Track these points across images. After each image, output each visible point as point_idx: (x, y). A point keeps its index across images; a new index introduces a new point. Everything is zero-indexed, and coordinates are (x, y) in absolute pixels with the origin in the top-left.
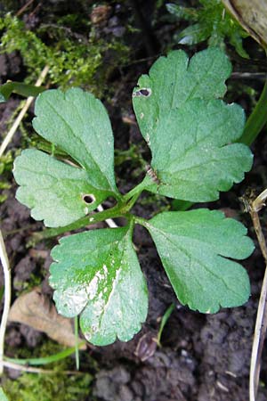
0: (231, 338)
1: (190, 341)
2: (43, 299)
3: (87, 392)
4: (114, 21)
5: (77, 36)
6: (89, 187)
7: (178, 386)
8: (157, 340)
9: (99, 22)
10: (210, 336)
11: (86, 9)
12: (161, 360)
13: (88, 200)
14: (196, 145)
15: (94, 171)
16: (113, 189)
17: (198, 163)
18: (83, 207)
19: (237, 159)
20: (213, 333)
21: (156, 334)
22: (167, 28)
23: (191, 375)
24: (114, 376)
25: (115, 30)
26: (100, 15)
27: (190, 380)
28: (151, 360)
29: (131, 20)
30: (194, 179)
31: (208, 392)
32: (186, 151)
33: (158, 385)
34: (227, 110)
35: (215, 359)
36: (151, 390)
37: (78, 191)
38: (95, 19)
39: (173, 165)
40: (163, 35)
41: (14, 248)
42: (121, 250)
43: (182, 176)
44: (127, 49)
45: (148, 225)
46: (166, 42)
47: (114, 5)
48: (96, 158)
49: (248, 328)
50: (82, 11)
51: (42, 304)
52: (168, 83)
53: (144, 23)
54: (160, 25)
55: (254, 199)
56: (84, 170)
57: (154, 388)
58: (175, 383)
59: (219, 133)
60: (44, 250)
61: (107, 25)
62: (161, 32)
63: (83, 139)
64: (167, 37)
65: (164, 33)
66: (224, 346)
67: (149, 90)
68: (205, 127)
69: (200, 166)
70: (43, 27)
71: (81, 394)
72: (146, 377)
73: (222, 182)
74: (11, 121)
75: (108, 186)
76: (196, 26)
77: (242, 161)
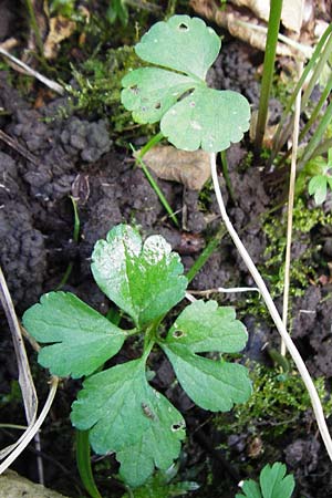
0: (16, 246)
1: (46, 208)
2: (190, 186)
3: (113, 118)
4: (241, 446)
5: (265, 422)
6: (183, 341)
7: (37, 166)
8: (75, 199)
9: (253, 439)
10: (33, 239)
11: (269, 446)
12: (63, 186)
13: (179, 334)
14: (119, 412)
15: (185, 355)
16: (164, 346)
17: (110, 400)
18: (180, 327)
19: (83, 418)
20: (33, 243)
21: (79, 206)
22: (195, 460)
23: (31, 182)
24: (96, 153)
25: (237, 439)
26: (254, 446)
27: (29, 177)
28: (71, 178)
29: (228, 453)
30: (108, 387)
31: (9, 174)
32: (124, 403)
33: (54, 157)
34: (108, 447)
35: (19, 212)
36: (59, 152)
37: (190, 335)
38: (257, 440)
39: (128, 388)
40: (196, 452)
41: (239, 209)
42: (136, 307)
43: (117, 384)
44: (219, 429)
45: (125, 333)
46: (191, 447)
47: (248, 458)
48: (188, 366)
49: (7, 262)
50: (272, 443)
51: (189, 181)
52: (163, 442)
53: (216, 456)
54: (202, 460)
55: (59, 382)
56: (193, 352)
57: (56, 153)
58: (41, 167)
59: (106, 428)
60: (211, 223)
61: (246, 440)
62: (199, 454)
63: (205, 375)
64: (192, 452)
65: (195, 454)
66: (18, 234)
67: (174, 430)
68: (119, 427)
69: (108, 399)
70: (297, 417)
71: (118, 114)
72: (68, 161)
73: (86, 396)
74: (291, 321)
75: (170, 347)
76: (168, 480)
77: (79, 418)
